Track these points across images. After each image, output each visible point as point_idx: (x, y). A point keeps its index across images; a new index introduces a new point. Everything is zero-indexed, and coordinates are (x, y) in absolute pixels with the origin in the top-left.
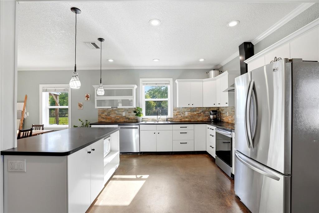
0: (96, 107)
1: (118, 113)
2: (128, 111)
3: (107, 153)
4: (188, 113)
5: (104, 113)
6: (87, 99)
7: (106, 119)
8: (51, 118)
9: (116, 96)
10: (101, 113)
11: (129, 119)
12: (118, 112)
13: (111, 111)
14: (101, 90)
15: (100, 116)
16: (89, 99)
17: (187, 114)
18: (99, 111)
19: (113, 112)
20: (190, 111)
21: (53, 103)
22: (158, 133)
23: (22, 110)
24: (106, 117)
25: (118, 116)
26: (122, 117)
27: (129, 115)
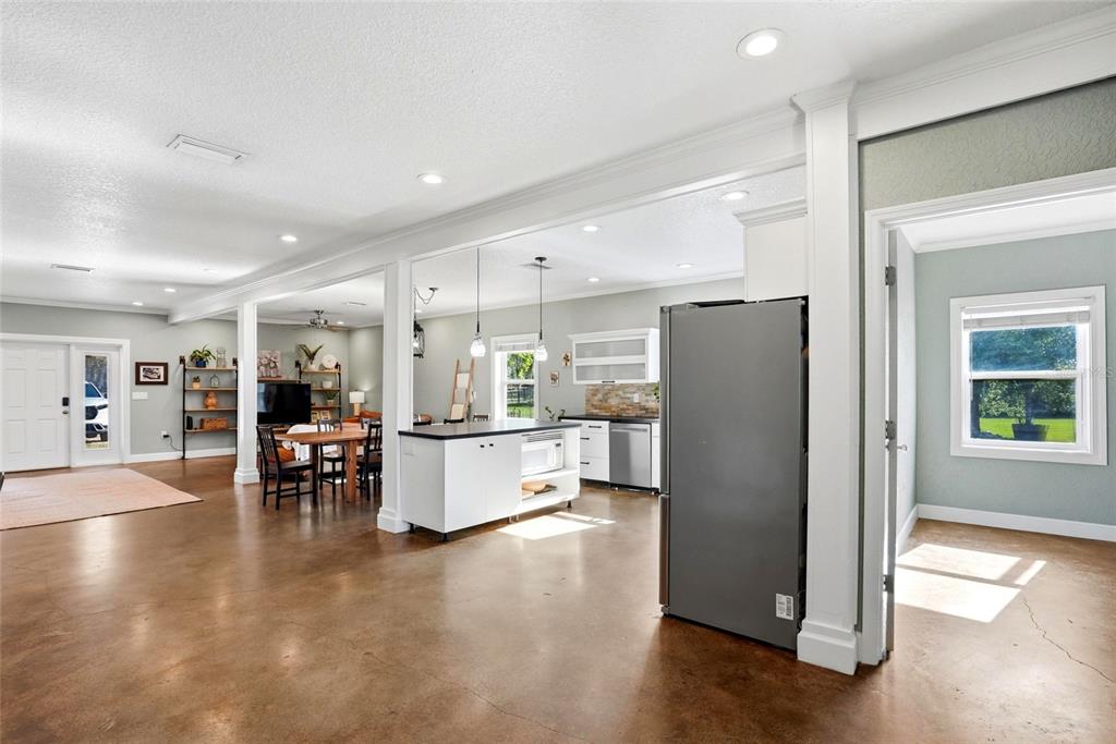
0: (577, 382)
1: (624, 396)
2: (644, 389)
5: (596, 395)
6: (565, 363)
10: (590, 395)
11: (646, 409)
12: (622, 393)
13: (605, 390)
15: (589, 401)
16: (569, 364)
18: (587, 390)
19: (613, 394)
23: (466, 386)
24: (599, 403)
25: (623, 404)
26: (633, 405)
27: (647, 401)
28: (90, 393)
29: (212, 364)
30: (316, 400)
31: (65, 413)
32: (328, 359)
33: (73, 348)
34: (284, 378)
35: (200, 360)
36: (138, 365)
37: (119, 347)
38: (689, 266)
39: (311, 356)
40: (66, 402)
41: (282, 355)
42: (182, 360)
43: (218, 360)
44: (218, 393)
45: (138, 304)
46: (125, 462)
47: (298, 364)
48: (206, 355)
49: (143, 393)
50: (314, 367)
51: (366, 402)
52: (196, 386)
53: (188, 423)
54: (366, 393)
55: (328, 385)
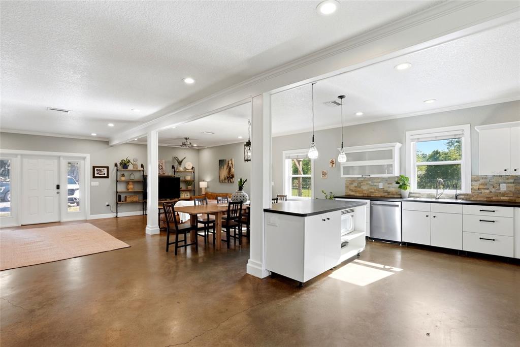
0: (342, 176)
1: (372, 184)
2: (387, 181)
3: (348, 230)
4: (508, 187)
5: (353, 184)
6: (332, 166)
7: (356, 192)
8: (294, 190)
9: (369, 160)
10: (348, 184)
11: (388, 193)
12: (372, 182)
13: (362, 181)
14: (343, 156)
15: (348, 187)
16: (334, 165)
17: (503, 188)
18: (347, 181)
19: (364, 183)
20: (513, 183)
21: (296, 171)
22: (434, 217)
24: (355, 189)
25: (371, 189)
26: (378, 190)
27: (389, 187)
28: (71, 182)
29: (131, 167)
30: (183, 186)
31: (58, 193)
32: (188, 165)
33: (61, 159)
34: (166, 174)
35: (125, 165)
36: (94, 168)
37: (84, 158)
38: (432, 101)
39: (180, 163)
40: (58, 187)
41: (165, 163)
42: (116, 165)
43: (134, 165)
44: (134, 182)
45: (94, 134)
46: (88, 219)
47: (173, 167)
48: (128, 162)
49: (96, 182)
50: (181, 169)
51: (208, 187)
52: (123, 179)
53: (119, 198)
54: (208, 182)
55: (188, 178)
